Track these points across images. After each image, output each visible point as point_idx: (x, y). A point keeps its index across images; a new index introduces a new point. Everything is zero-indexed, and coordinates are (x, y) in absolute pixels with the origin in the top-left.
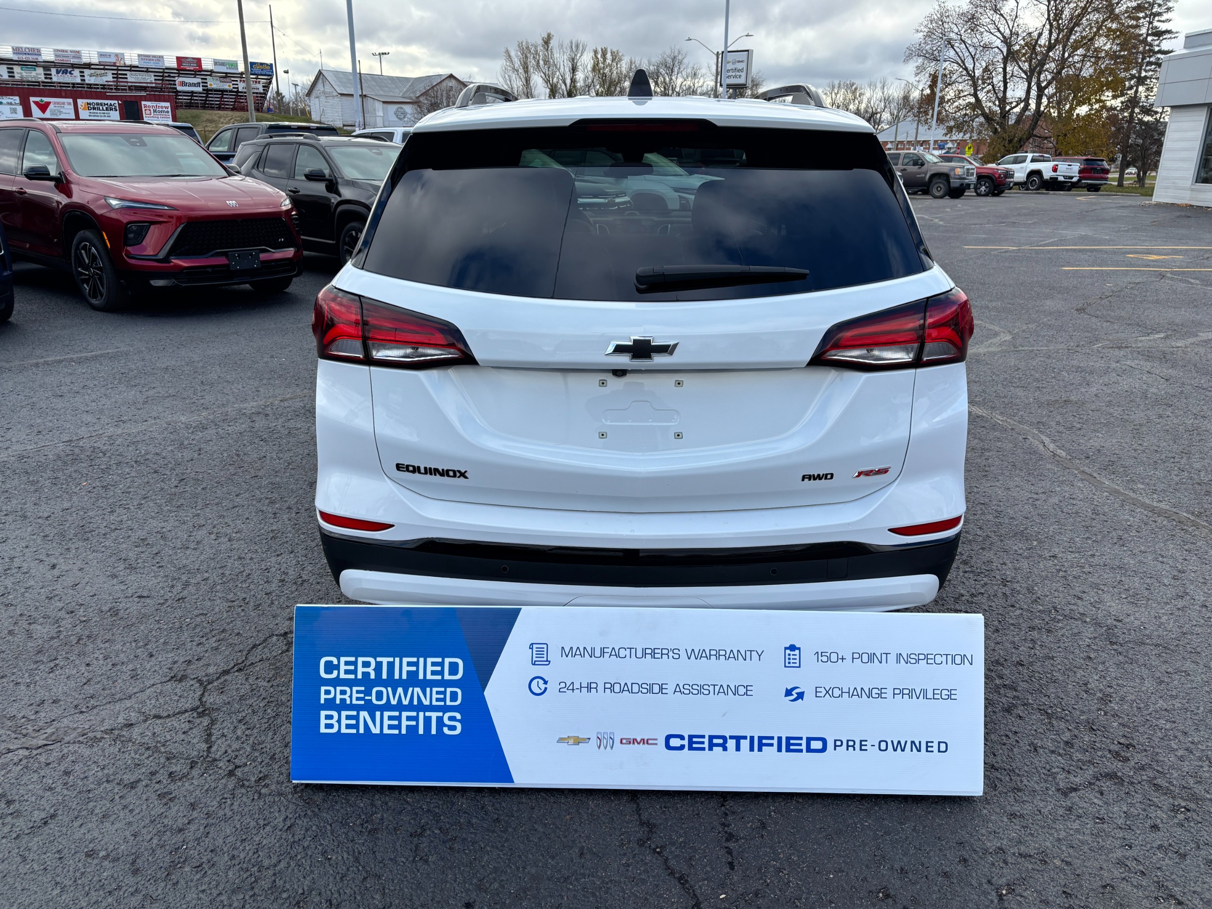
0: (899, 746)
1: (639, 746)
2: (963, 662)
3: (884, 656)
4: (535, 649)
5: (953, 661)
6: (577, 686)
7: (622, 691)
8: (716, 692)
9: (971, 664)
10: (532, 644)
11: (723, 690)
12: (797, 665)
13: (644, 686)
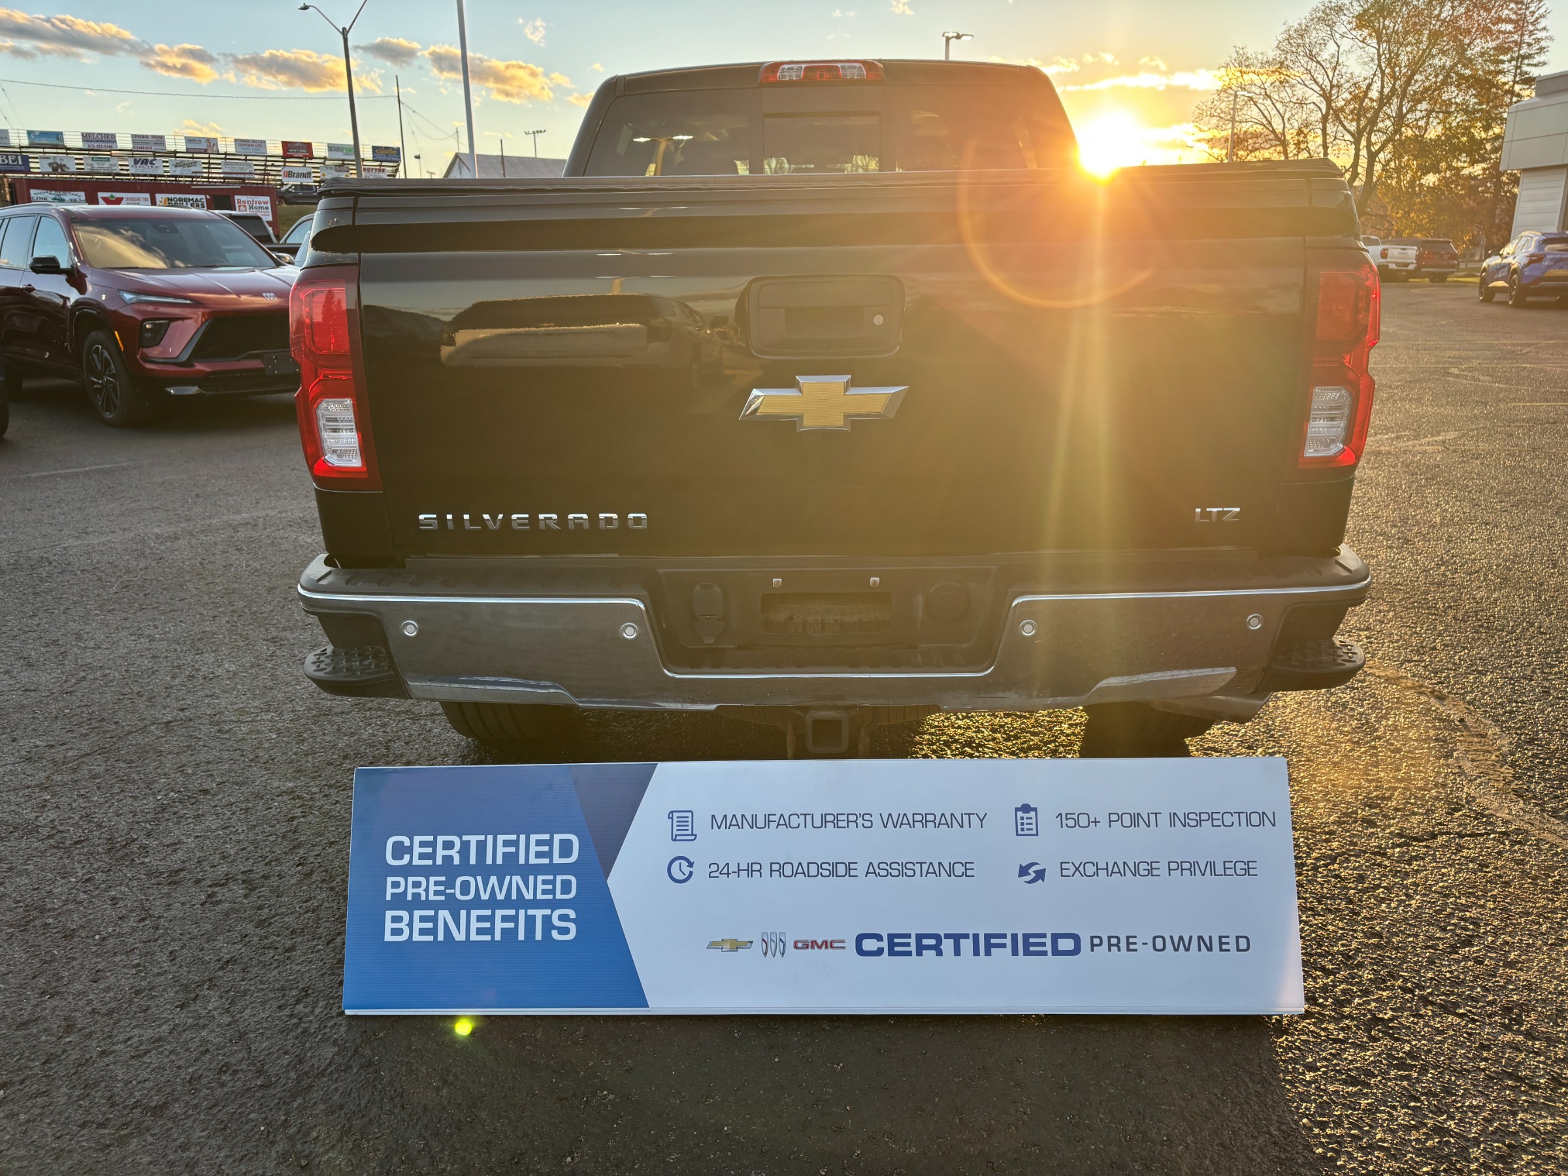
0: (1181, 944)
1: (820, 951)
2: (1261, 823)
3: (1152, 817)
4: (675, 819)
5: (1249, 822)
6: (733, 868)
7: (795, 874)
8: (924, 874)
9: (1274, 825)
10: (672, 812)
11: (934, 870)
12: (1034, 832)
13: (824, 866)
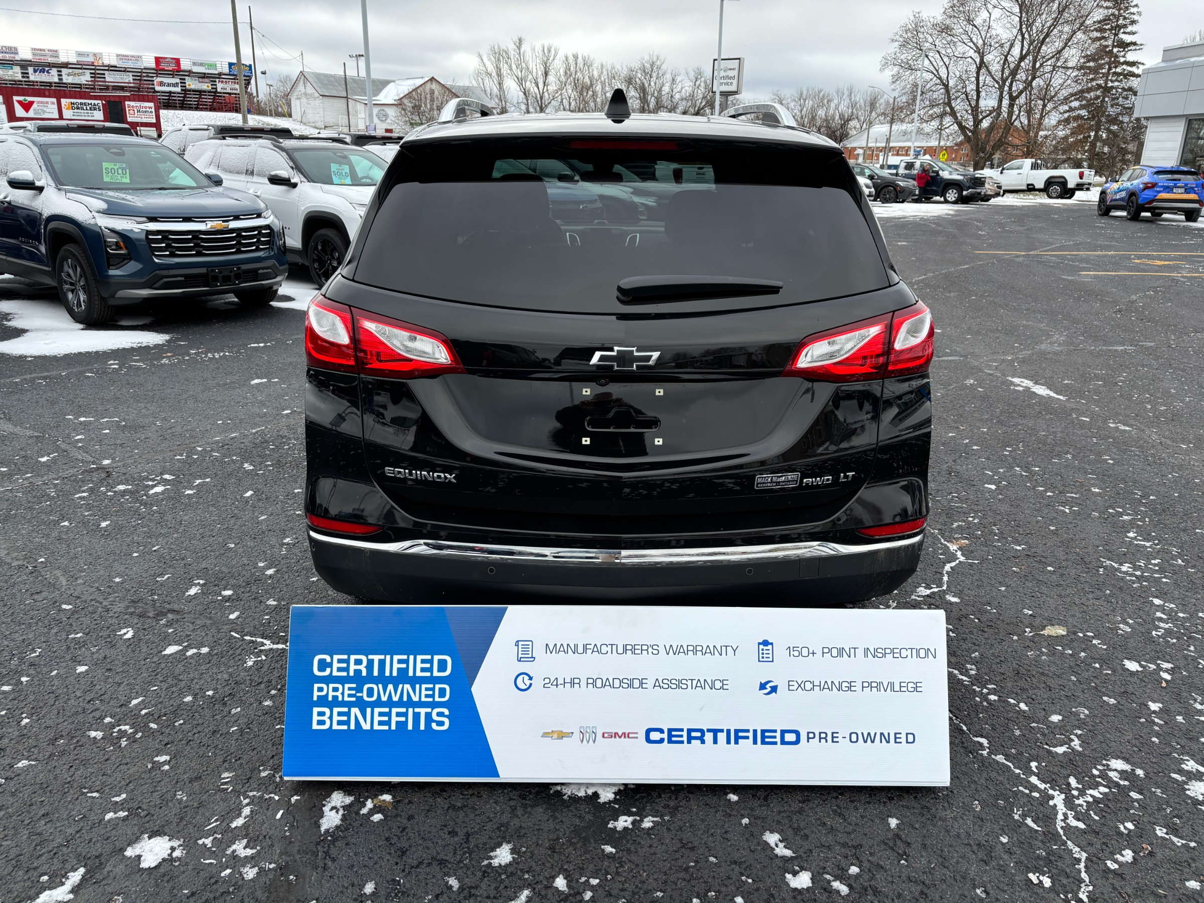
0: (869, 738)
1: (620, 739)
2: (927, 655)
3: (852, 651)
4: (520, 646)
5: (918, 655)
6: (561, 681)
7: (603, 686)
8: (694, 687)
9: (935, 658)
10: (518, 641)
11: (701, 685)
12: (771, 659)
13: (625, 681)
